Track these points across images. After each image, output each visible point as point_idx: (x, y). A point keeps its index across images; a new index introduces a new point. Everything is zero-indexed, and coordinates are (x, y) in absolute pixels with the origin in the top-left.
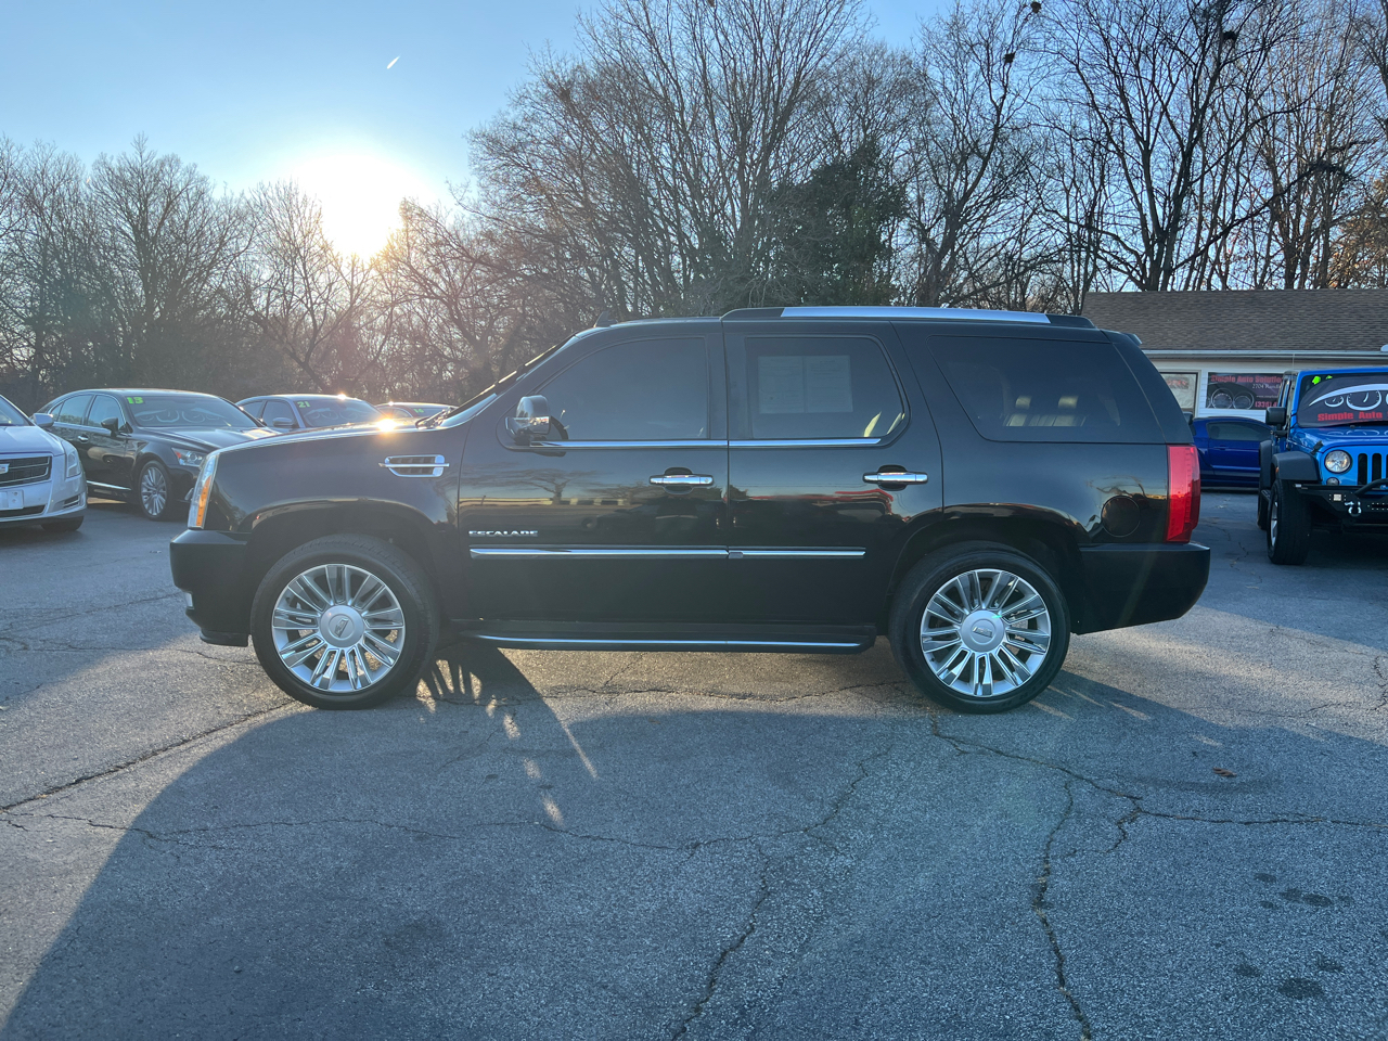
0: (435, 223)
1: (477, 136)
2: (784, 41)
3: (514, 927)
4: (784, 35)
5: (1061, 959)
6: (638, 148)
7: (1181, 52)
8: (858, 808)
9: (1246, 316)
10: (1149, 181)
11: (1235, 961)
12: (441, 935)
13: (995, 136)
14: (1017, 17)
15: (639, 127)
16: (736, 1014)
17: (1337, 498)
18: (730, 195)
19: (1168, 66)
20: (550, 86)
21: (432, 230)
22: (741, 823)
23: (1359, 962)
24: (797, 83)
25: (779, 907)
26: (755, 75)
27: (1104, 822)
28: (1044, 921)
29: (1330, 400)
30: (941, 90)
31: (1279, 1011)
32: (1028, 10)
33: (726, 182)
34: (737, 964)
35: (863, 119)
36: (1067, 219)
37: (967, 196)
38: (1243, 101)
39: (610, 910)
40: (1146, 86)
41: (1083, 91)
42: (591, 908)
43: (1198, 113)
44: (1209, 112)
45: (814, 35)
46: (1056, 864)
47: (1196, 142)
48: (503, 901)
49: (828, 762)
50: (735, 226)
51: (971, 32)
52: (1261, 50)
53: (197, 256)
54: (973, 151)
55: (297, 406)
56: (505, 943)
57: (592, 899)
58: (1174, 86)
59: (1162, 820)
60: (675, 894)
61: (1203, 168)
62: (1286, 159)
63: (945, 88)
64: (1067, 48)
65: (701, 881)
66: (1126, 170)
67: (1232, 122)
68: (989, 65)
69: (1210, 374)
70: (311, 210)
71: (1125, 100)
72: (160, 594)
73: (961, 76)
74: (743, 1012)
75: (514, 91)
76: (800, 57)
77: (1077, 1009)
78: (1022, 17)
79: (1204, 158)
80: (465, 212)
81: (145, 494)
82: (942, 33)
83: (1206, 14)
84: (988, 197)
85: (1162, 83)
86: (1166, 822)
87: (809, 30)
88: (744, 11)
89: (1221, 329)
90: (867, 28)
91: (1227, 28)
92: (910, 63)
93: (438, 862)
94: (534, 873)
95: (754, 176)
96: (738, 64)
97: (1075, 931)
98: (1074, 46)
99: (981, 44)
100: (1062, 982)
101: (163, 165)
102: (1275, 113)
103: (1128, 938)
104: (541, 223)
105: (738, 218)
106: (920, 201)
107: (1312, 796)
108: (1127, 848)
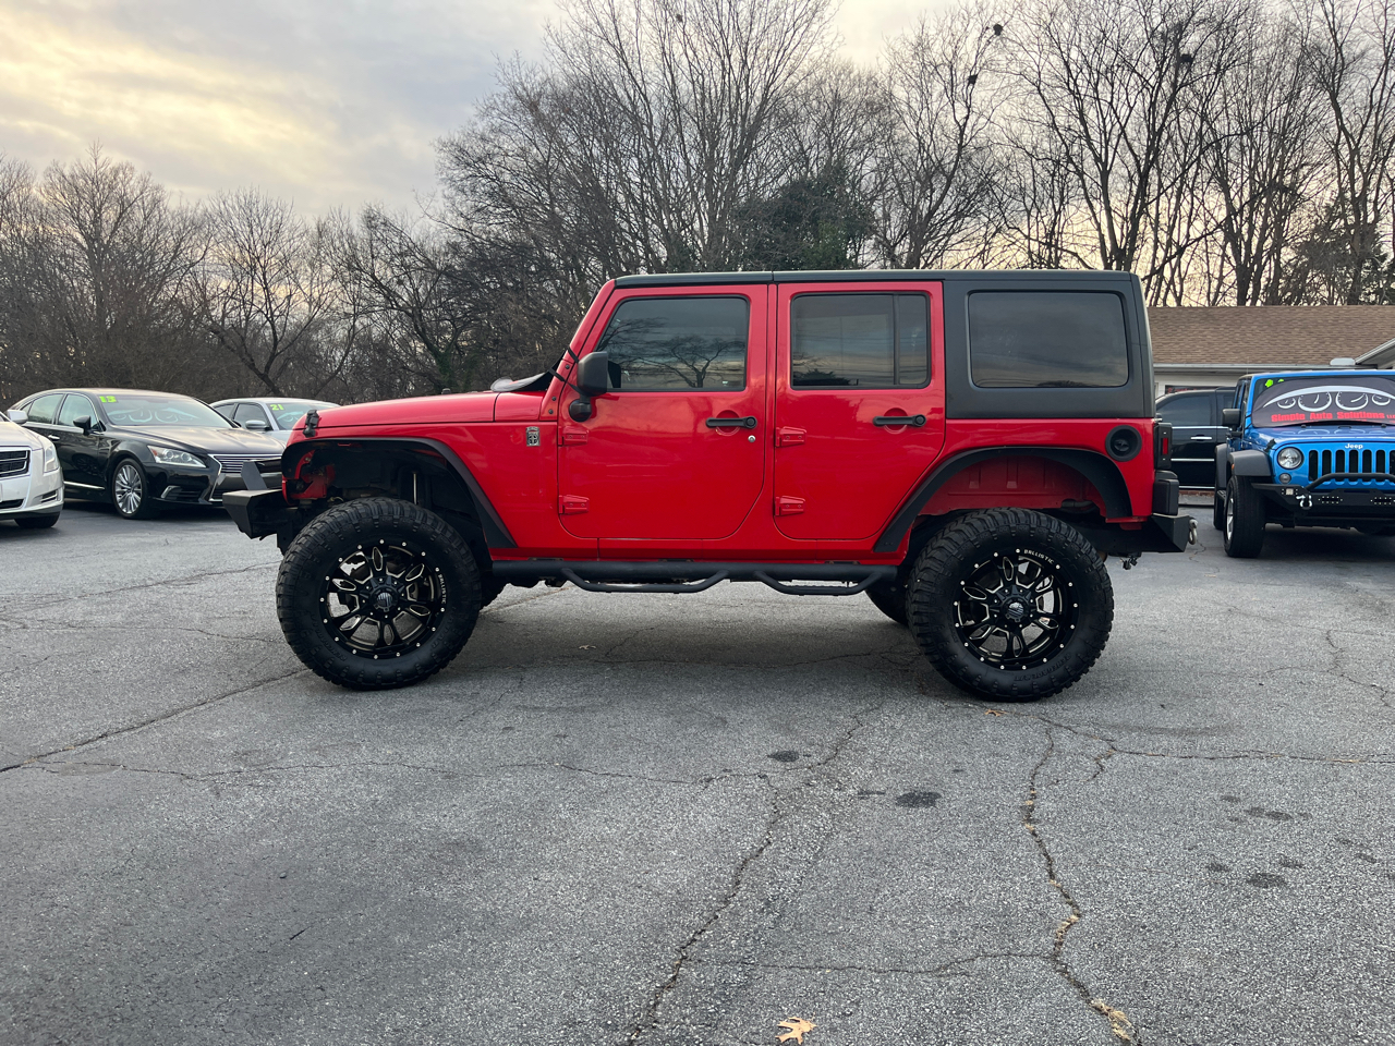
0: (400, 233)
1: (444, 145)
2: (752, 58)
3: (548, 843)
4: (752, 52)
5: (1050, 861)
6: (608, 161)
7: (1138, 75)
8: (856, 751)
9: (1201, 332)
10: (1107, 202)
11: (1206, 860)
12: (481, 850)
13: (959, 155)
14: (980, 39)
15: (608, 140)
16: (762, 905)
17: (1289, 492)
18: (698, 210)
19: (1126, 89)
20: (519, 97)
21: (397, 240)
22: (748, 762)
23: (1317, 860)
24: (765, 100)
25: (791, 826)
26: (723, 91)
27: (1083, 759)
28: (1034, 834)
29: (1282, 402)
30: (906, 108)
31: (1248, 897)
32: (991, 32)
33: (695, 196)
34: (758, 869)
35: (829, 138)
36: (1028, 237)
37: (931, 213)
38: (1198, 124)
39: (636, 830)
40: (1105, 108)
41: (1044, 113)
42: (618, 828)
43: (1155, 135)
44: (1165, 136)
45: (781, 54)
46: (1042, 791)
47: (1152, 165)
48: (534, 825)
49: (825, 715)
50: (703, 241)
51: (936, 53)
52: (1216, 74)
53: (151, 264)
54: (937, 169)
55: (271, 409)
56: (542, 856)
57: (618, 822)
58: (1131, 109)
59: (1135, 756)
60: (695, 817)
61: (1159, 190)
62: (1239, 181)
63: (910, 107)
64: (1029, 69)
65: (718, 807)
66: (1085, 190)
67: (1186, 145)
68: (952, 86)
69: (1167, 387)
70: (272, 220)
71: (1084, 123)
72: (149, 582)
73: (925, 95)
74: (768, 904)
75: (481, 101)
76: (768, 74)
77: (1067, 897)
78: (984, 40)
79: (1160, 180)
80: (432, 222)
81: (119, 493)
82: (908, 53)
83: (1164, 37)
84: (952, 215)
85: (1120, 105)
86: (1139, 759)
87: (777, 48)
88: (713, 28)
89: (1177, 344)
90: (834, 47)
91: (1184, 51)
92: (876, 84)
93: (468, 795)
94: (560, 802)
95: (722, 191)
96: (707, 79)
97: (1061, 840)
98: (1035, 68)
99: (945, 64)
100: (1052, 876)
101: (117, 172)
102: (1229, 135)
103: (1109, 844)
104: (507, 236)
105: (706, 233)
106: (887, 217)
107: (1271, 738)
108: (1105, 779)
